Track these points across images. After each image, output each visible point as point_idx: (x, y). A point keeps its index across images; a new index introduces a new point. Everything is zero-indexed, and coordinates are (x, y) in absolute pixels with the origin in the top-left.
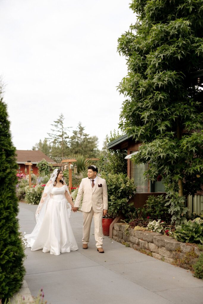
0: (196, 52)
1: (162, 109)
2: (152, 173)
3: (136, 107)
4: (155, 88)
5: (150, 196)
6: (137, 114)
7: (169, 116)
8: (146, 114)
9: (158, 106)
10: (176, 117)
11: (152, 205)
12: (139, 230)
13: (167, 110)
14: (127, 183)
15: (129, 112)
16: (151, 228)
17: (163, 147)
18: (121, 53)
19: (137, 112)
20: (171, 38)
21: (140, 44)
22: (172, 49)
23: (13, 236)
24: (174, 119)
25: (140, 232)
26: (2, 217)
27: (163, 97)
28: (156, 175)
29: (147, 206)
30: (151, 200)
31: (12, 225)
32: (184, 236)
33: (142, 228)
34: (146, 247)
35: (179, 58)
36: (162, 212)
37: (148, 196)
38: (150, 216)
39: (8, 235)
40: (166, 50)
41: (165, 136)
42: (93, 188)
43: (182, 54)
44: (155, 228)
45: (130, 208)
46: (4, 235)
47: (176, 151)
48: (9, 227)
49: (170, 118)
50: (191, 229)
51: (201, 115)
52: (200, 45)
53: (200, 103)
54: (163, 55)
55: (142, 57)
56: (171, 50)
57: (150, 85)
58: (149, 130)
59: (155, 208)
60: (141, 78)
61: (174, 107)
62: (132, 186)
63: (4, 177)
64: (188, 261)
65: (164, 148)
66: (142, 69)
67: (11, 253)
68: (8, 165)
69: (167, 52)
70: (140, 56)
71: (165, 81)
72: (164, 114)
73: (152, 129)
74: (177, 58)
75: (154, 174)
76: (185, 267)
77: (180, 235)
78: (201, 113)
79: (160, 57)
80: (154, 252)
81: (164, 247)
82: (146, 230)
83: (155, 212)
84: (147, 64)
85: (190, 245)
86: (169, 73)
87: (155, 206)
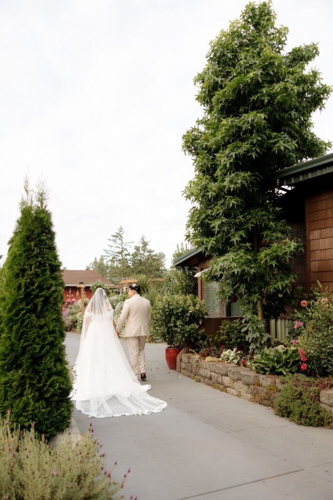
0: (274, 149)
1: (235, 217)
2: (226, 292)
3: (204, 215)
4: (226, 192)
5: (225, 321)
6: (206, 223)
7: (244, 225)
8: (216, 224)
9: (231, 213)
10: (253, 225)
11: (227, 332)
12: (211, 361)
13: (242, 218)
14: (197, 305)
15: (197, 221)
16: (225, 359)
17: (237, 261)
18: (187, 153)
19: (207, 220)
20: (243, 134)
21: (208, 142)
22: (245, 146)
23: (58, 365)
24: (250, 229)
25: (212, 363)
26: (46, 342)
27: (236, 203)
29: (221, 332)
30: (225, 326)
31: (57, 351)
32: (264, 366)
33: (215, 359)
34: (219, 382)
35: (254, 156)
36: (239, 340)
37: (222, 321)
38: (225, 344)
39: (53, 364)
40: (239, 148)
41: (240, 248)
43: (257, 153)
44: (231, 359)
45: (200, 336)
46: (48, 364)
47: (253, 266)
48: (54, 354)
49: (245, 227)
50: (272, 358)
51: (282, 223)
52: (278, 141)
53: (280, 209)
54: (235, 154)
55: (211, 157)
56: (244, 148)
57: (221, 189)
58: (221, 242)
59: (230, 334)
60: (210, 181)
61: (249, 214)
62: (203, 309)
63: (48, 295)
64: (269, 397)
65: (238, 263)
66: (212, 171)
67: (57, 384)
68: (53, 282)
69: (239, 150)
70: (208, 155)
71: (238, 183)
72: (238, 223)
73: (224, 241)
74: (251, 156)
75: (229, 294)
76: (266, 403)
77: (259, 366)
78: (282, 221)
79: (232, 155)
80: (229, 387)
81: (240, 380)
82: (219, 361)
83: (231, 340)
84: (216, 164)
85: (271, 378)
86: (242, 174)
87: (231, 332)
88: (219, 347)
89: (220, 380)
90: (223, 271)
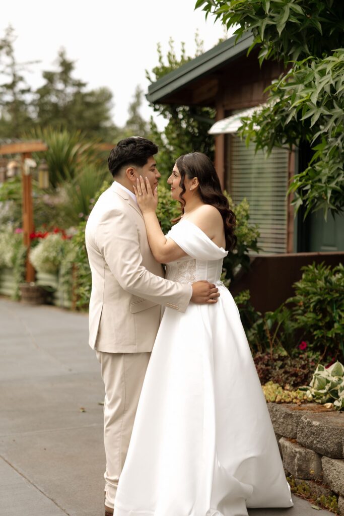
2: (324, 179)
5: (311, 267)
11: (319, 302)
12: (280, 402)
16: (326, 394)
25: (284, 408)
28: (338, 188)
29: (299, 302)
30: (313, 281)
33: (290, 392)
34: (308, 473)
37: (304, 268)
38: (311, 338)
44: (342, 395)
59: (329, 309)
62: (245, 230)
75: (333, 185)
82: (305, 401)
83: (330, 326)
87: (330, 303)
88: (287, 348)
89: (313, 468)
90: (330, 106)
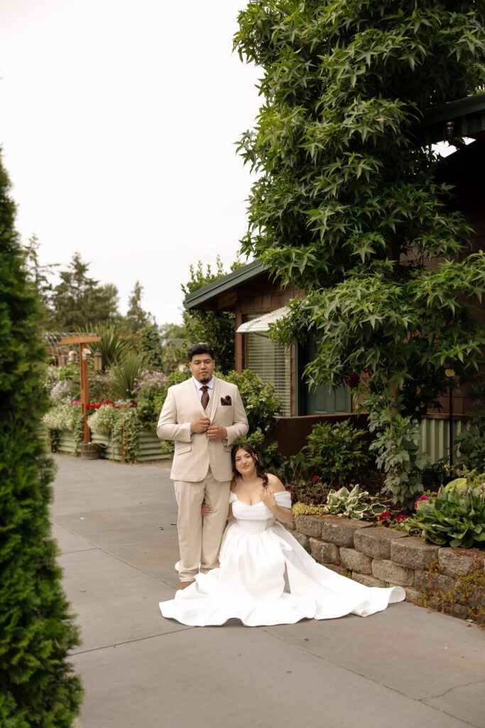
0: (452, 52)
1: (362, 203)
2: (328, 366)
3: (291, 196)
4: (347, 144)
5: (319, 425)
6: (295, 214)
7: (381, 220)
8: (324, 213)
9: (353, 192)
10: (398, 221)
11: (325, 448)
12: (308, 515)
13: (377, 205)
14: (261, 393)
15: (275, 209)
16: (337, 508)
17: (372, 298)
18: (244, 55)
19: (296, 208)
20: (387, 12)
21: (302, 29)
22: (392, 40)
23: (44, 586)
24: (394, 228)
25: (311, 518)
26: (12, 526)
27: (369, 168)
28: (338, 372)
29: (310, 449)
30: (320, 434)
31: (38, 550)
32: (447, 529)
33: (311, 508)
34: (330, 559)
35: (413, 63)
36: (350, 465)
37: (314, 426)
38: (320, 473)
39: (30, 588)
40: (380, 42)
41: (371, 272)
42: (205, 409)
43: (419, 55)
44: (349, 508)
45: (270, 457)
46: (19, 587)
47: (405, 308)
48: (33, 558)
49: (382, 224)
50: (464, 510)
51: (455, 217)
52: (462, 33)
53: (451, 187)
54: (372, 56)
55: (308, 64)
56: (390, 42)
57: (335, 137)
58: (327, 256)
59: (332, 453)
60: (306, 119)
61: (389, 196)
62: (274, 400)
63: (9, 388)
64: (467, 598)
65: (376, 301)
66: (308, 95)
67: (46, 643)
68: (22, 349)
69: (382, 48)
70: (302, 60)
71: (378, 123)
72: (369, 214)
74: (408, 63)
75: (334, 370)
76: (458, 611)
77: (434, 529)
78: (454, 214)
79: (364, 60)
80: (357, 572)
81: (389, 558)
82: (325, 513)
83: (333, 464)
84: (320, 82)
85: (469, 556)
86: (386, 104)
87: (333, 449)
88: (306, 480)
89: (334, 555)
90: (336, 320)
